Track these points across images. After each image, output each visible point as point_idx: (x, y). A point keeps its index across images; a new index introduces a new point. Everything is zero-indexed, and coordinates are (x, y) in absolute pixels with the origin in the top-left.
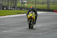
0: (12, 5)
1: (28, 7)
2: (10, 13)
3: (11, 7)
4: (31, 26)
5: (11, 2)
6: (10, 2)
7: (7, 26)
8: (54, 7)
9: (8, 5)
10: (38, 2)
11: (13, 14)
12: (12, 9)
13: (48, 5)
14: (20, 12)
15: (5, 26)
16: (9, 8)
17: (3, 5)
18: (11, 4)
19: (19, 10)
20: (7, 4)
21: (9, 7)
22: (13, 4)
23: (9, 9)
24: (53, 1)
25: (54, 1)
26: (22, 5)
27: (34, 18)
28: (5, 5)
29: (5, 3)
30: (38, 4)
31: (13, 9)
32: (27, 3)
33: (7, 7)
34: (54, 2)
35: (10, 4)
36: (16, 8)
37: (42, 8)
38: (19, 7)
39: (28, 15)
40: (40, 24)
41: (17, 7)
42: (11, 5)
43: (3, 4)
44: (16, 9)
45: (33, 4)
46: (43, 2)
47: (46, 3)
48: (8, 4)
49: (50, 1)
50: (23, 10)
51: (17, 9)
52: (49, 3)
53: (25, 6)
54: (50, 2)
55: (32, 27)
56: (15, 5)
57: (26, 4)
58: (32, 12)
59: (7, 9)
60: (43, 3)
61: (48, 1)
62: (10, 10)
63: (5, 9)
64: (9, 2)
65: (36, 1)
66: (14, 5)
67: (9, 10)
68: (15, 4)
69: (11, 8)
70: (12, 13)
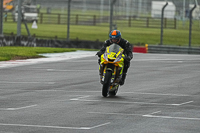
1: (43, 34)
4: (110, 89)
8: (134, 34)
10: (77, 15)
13: (111, 27)
14: (14, 53)
19: (11, 45)
24: (128, 14)
25: (132, 14)
27: (121, 66)
30: (77, 23)
32: (40, 21)
34: (135, 17)
36: (2, 39)
37: (93, 39)
38: (12, 34)
39: (102, 56)
40: (84, 94)
41: (2, 36)
45: (59, 23)
46: (95, 16)
47: (105, 19)
49: (120, 14)
50: (23, 45)
51: (4, 41)
52: (114, 21)
54: (118, 18)
57: (34, 22)
60: (94, 22)
61: (111, 14)
65: (69, 15)
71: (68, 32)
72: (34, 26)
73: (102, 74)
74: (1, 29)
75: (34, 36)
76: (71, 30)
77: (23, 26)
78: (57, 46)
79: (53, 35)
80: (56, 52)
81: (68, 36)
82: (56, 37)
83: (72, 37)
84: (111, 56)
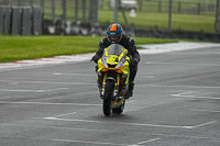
0: (80, 15)
1: (142, 23)
2: (71, 48)
3: (74, 24)
4: (115, 104)
5: (77, 4)
6: (70, 4)
7: (60, 97)
9: (64, 16)
10: (180, 3)
11: (84, 49)
12: (80, 33)
13: (217, 16)
15: (53, 95)
16: (66, 26)
17: (46, 17)
18: (77, 12)
20: (59, 12)
21: (69, 23)
22: (84, 13)
23: (68, 30)
26: (116, 16)
27: (126, 72)
28: (53, 14)
29: (53, 9)
30: (180, 11)
31: (85, 32)
32: (138, 9)
33: (58, 23)
35: (70, 13)
36: (96, 28)
38: (108, 22)
39: (100, 61)
41: (97, 24)
42: (76, 18)
43: (46, 11)
44: (93, 30)
45: (160, 11)
46: (199, 4)
47: (210, 7)
48: (65, 11)
51: (100, 30)
53: (129, 22)
55: (118, 111)
56: (91, 17)
57: (133, 11)
58: (116, 48)
59: (60, 32)
60: (199, 10)
62: (73, 34)
63: (52, 30)
64: (68, 4)
65: (171, 2)
66: (87, 15)
67: (66, 34)
68: (91, 13)
69: (77, 29)
70: (79, 48)
71: (170, 21)
72: (132, 14)
73: (101, 86)
74: (96, 17)
75: (132, 25)
76: (173, 19)
77: (120, 14)
78: (157, 37)
79: (153, 24)
80: (156, 43)
81: (170, 25)
82: (156, 27)
83: (174, 27)
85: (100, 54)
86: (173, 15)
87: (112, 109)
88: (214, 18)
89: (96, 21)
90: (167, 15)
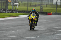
0: (3, 7)
10: (30, 4)
12: (3, 12)
18: (2, 6)
19: (10, 13)
22: (4, 6)
24: (46, 3)
26: (13, 7)
30: (30, 6)
32: (19, 5)
34: (48, 4)
36: (7, 11)
41: (8, 10)
45: (25, 6)
46: (36, 4)
47: (39, 5)
54: (43, 4)
57: (17, 6)
65: (28, 3)
66: (5, 7)
71: (28, 9)
72: (17, 7)
74: (7, 8)
75: (17, 10)
76: (29, 8)
78: (24, 13)
80: (24, 15)
81: (28, 10)
82: (24, 10)
83: (29, 10)
84: (32, 17)
85: (30, 15)
86: (29, 7)
87: (32, 28)
88: (40, 8)
89: (7, 9)
90: (27, 7)
